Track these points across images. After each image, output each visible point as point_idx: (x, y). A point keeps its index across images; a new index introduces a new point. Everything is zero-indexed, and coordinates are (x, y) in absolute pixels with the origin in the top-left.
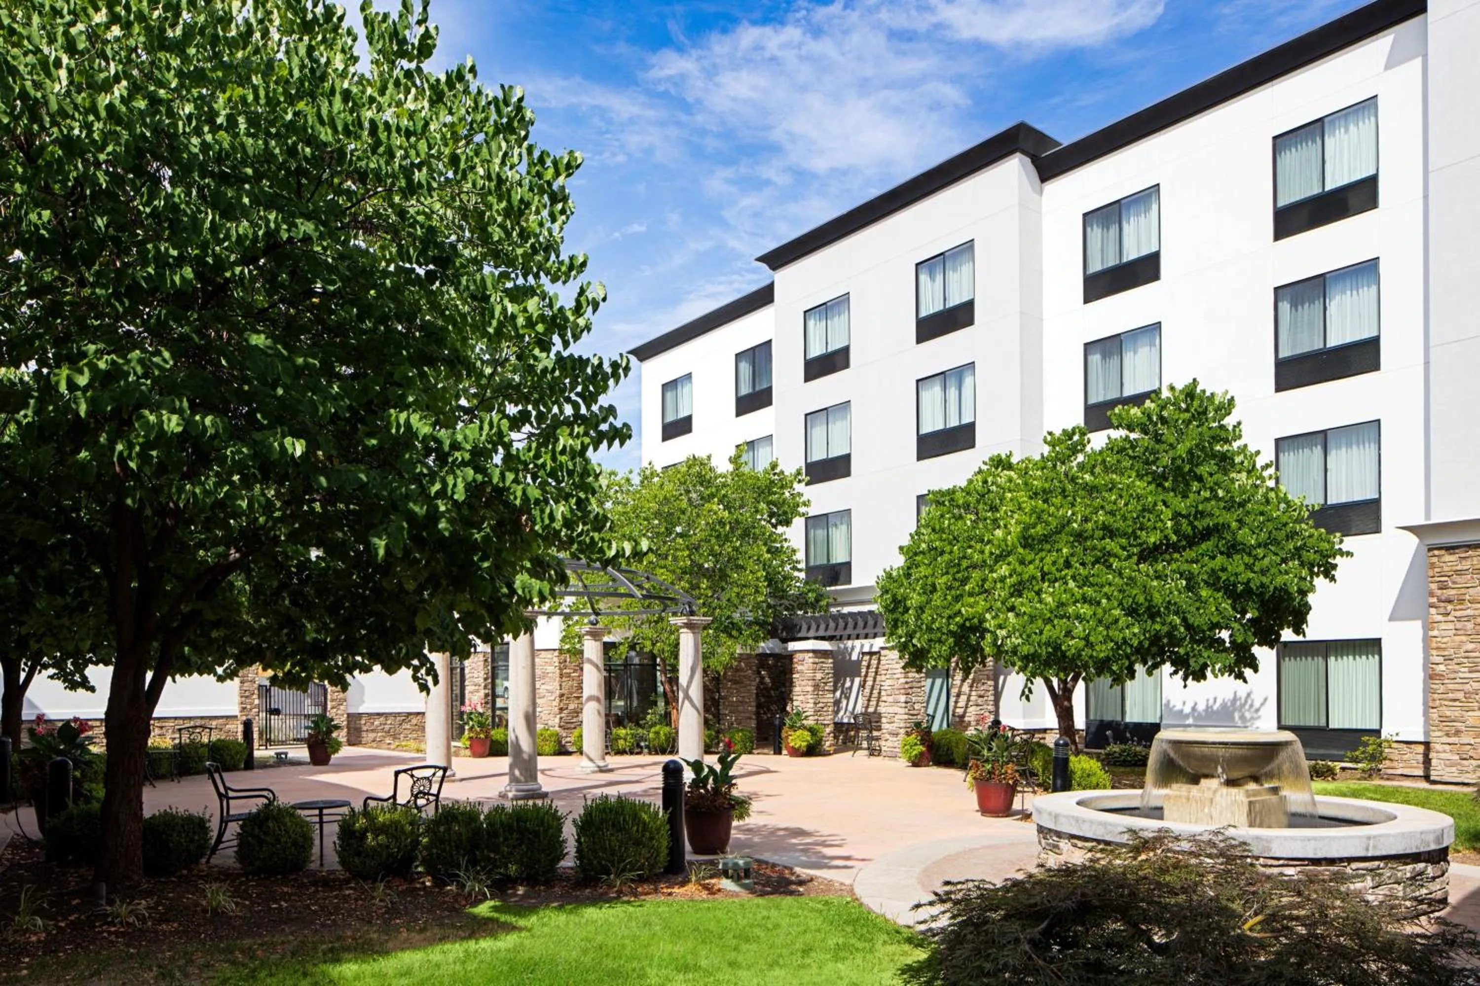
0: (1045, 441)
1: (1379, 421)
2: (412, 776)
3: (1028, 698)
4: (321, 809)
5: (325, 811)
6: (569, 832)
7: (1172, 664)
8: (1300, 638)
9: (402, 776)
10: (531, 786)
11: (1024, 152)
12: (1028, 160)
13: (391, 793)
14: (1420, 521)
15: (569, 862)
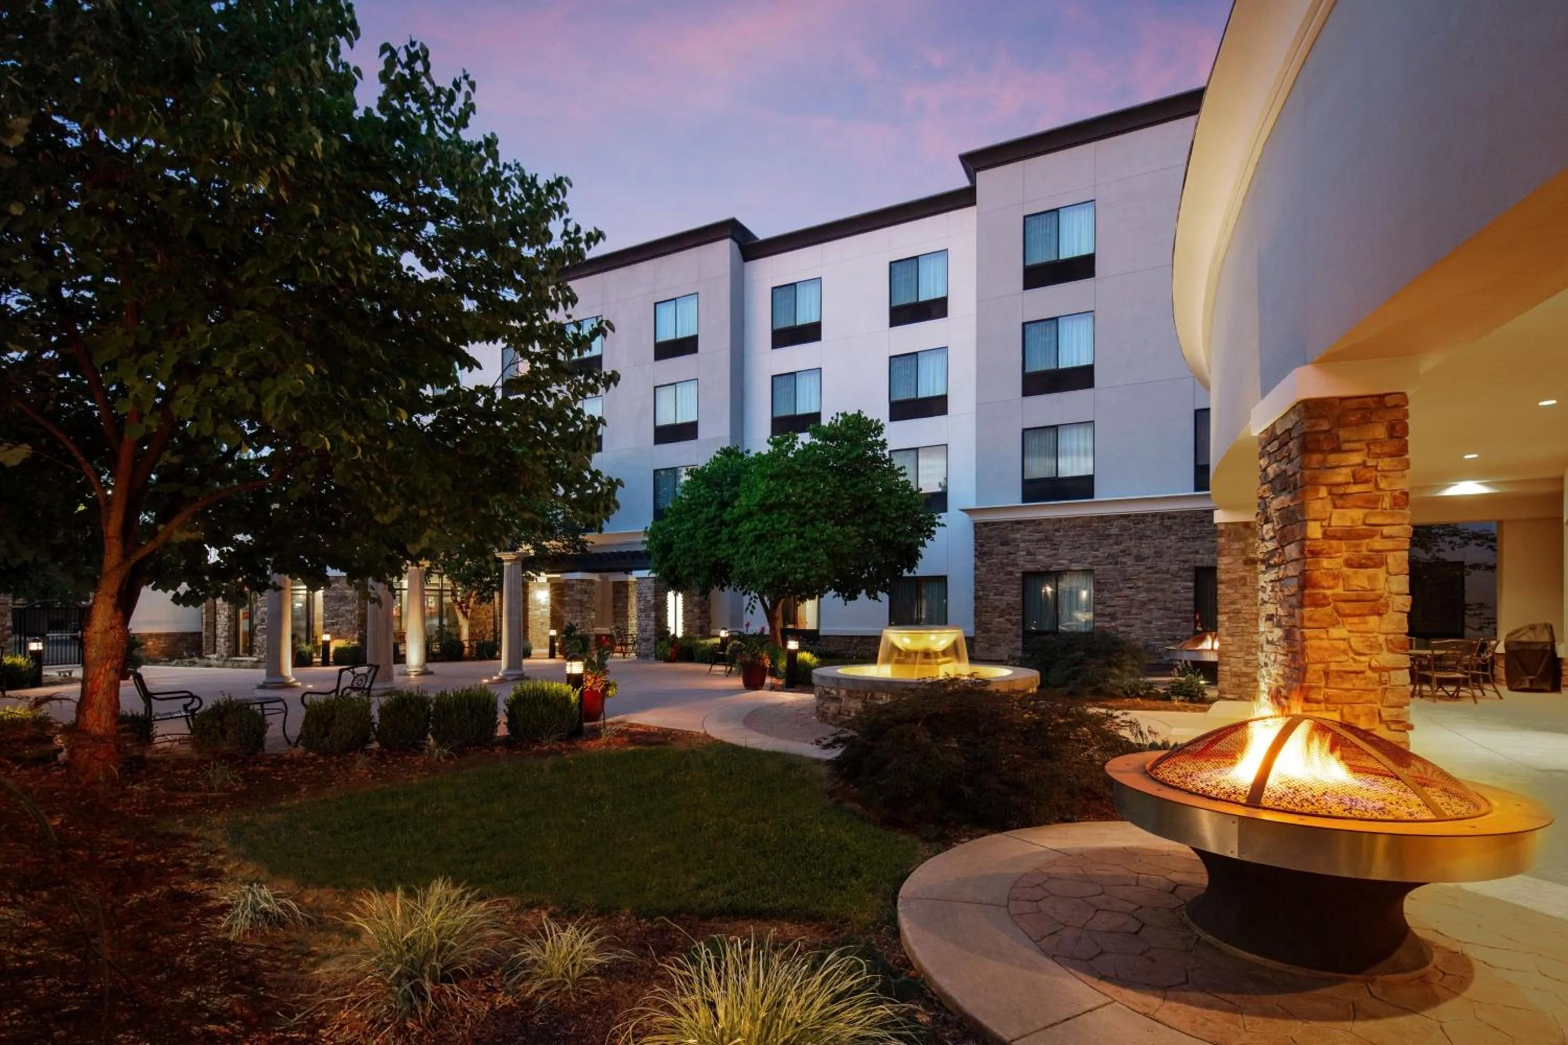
0: (768, 441)
1: (946, 445)
2: (353, 673)
3: (752, 612)
4: (262, 704)
5: (266, 706)
6: (502, 707)
7: (836, 590)
8: (912, 574)
9: (345, 673)
10: (388, 685)
11: (734, 239)
12: (735, 245)
13: (335, 687)
14: (972, 505)
15: (502, 731)
